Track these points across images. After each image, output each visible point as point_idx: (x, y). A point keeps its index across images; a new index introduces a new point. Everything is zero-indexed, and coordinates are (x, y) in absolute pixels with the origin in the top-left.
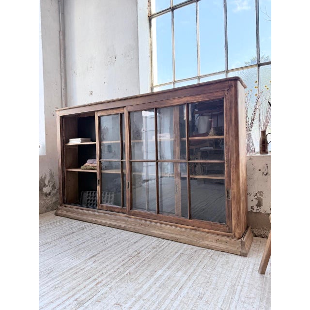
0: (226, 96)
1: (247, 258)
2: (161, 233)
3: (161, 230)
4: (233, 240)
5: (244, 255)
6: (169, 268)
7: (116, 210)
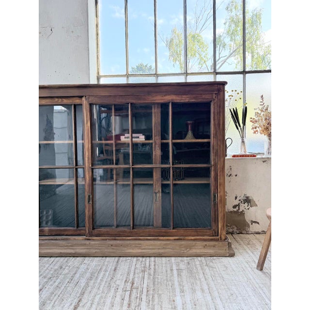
0: (214, 100)
2: (140, 251)
3: (140, 248)
4: (220, 243)
5: (232, 255)
6: (182, 291)
7: (66, 233)
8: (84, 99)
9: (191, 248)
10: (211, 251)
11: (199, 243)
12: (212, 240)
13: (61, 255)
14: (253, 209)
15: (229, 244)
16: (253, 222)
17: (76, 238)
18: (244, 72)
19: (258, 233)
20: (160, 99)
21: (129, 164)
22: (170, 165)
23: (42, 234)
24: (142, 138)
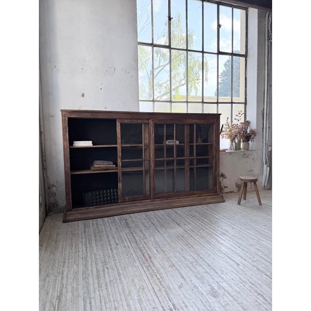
1: (225, 203)
2: (182, 204)
3: (181, 202)
4: (218, 196)
5: (224, 201)
7: (139, 199)
8: (150, 120)
11: (209, 197)
12: (214, 195)
13: (140, 212)
14: (225, 180)
15: (222, 196)
16: (225, 187)
17: (147, 201)
18: (217, 103)
20: (190, 121)
21: (173, 157)
22: (195, 157)
23: (124, 201)
24: (178, 142)
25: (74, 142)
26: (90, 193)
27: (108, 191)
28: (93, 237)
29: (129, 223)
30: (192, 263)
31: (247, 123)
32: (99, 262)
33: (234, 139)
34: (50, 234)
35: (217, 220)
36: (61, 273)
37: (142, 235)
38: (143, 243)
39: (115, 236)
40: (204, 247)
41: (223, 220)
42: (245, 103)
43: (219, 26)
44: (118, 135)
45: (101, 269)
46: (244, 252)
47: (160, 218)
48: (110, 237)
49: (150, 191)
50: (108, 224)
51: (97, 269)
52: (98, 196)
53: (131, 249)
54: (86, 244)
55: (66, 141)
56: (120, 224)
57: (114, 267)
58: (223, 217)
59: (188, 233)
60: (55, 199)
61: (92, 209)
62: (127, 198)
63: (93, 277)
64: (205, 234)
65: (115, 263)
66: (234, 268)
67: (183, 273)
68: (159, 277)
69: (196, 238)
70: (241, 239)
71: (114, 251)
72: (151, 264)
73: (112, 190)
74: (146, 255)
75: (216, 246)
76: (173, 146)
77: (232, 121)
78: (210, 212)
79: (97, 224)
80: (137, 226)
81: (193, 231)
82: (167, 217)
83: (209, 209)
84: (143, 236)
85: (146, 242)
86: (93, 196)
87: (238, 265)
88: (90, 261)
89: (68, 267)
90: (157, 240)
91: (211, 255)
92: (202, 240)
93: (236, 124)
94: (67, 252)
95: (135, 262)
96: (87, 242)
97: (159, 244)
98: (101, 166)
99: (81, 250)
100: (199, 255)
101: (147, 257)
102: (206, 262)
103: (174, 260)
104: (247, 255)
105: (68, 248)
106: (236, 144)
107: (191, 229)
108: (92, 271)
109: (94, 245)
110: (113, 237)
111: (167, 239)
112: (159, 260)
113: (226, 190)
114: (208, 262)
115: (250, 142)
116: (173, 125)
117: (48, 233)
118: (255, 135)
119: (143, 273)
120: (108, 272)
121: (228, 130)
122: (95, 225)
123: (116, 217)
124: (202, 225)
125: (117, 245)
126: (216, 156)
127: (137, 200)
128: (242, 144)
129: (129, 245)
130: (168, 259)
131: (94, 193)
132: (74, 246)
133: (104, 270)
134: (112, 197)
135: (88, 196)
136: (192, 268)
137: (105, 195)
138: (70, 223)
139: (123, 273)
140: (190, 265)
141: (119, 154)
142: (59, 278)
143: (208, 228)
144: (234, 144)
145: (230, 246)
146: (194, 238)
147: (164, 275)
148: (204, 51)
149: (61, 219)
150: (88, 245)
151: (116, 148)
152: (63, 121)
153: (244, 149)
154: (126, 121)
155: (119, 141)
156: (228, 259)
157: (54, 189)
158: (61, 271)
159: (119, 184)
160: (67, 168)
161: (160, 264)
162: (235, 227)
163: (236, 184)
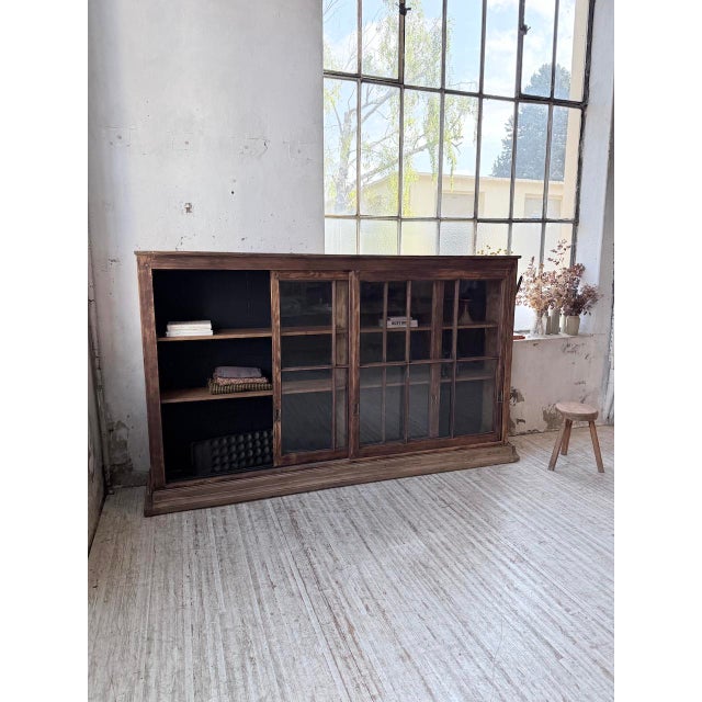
1: (520, 462)
2: (419, 468)
3: (418, 464)
4: (504, 448)
5: (517, 460)
6: (498, 499)
7: (321, 457)
8: (351, 274)
9: (474, 456)
10: (495, 459)
11: (483, 450)
12: (494, 446)
14: (519, 404)
15: (514, 448)
16: (519, 421)
17: (339, 462)
18: (510, 221)
19: (524, 434)
21: (403, 359)
22: (454, 359)
23: (287, 463)
24: (415, 323)
25: (169, 327)
26: (207, 443)
27: (250, 437)
28: (215, 561)
29: (300, 522)
30: (450, 648)
31: (577, 270)
32: (233, 640)
33: (546, 308)
34: (116, 550)
35: (504, 517)
36: (143, 674)
37: (329, 560)
38: (334, 584)
39: (268, 561)
40: (477, 599)
41: (518, 517)
42: (576, 222)
43: (523, 29)
44: (273, 309)
45: (237, 664)
46: (571, 618)
47: (370, 506)
48: (256, 562)
49: (347, 438)
50: (249, 524)
51: (227, 663)
52: (225, 450)
53: (307, 602)
54: (200, 585)
55: (149, 327)
56: (277, 525)
57: (268, 658)
58: (516, 508)
59: (437, 555)
60: (125, 456)
61: (211, 483)
62: (293, 455)
63: (218, 687)
64: (475, 559)
65: (269, 644)
66: (548, 668)
67: (430, 679)
68: (375, 693)
69: (458, 572)
70: (562, 576)
71: (266, 606)
72: (354, 650)
73: (257, 435)
74: (341, 620)
75: (504, 595)
76: (405, 332)
77: (542, 266)
78: (488, 491)
79: (225, 523)
80: (318, 531)
81: (449, 550)
82: (387, 507)
83: (483, 483)
84: (332, 561)
85: (341, 580)
86: (214, 449)
87: (558, 656)
88: (210, 638)
89: (159, 654)
90: (367, 575)
91: (494, 623)
92: (471, 577)
93: (551, 271)
94: (156, 609)
95: (316, 641)
96: (204, 580)
97: (372, 587)
98: (233, 381)
99: (188, 602)
100: (465, 624)
101: (345, 629)
102: (482, 647)
103: (408, 639)
104: (578, 625)
105: (157, 594)
106: (549, 319)
107: (442, 542)
108: (216, 669)
109: (219, 588)
110: (264, 564)
111: (390, 572)
112: (372, 638)
113: (520, 428)
114: (488, 647)
115: (581, 316)
116: (405, 284)
117: (110, 549)
118: (595, 301)
119: (335, 675)
120: (255, 673)
121: (532, 286)
122: (221, 527)
123: (268, 501)
124: (469, 533)
125: (274, 587)
126: (504, 355)
127: (317, 461)
128: (562, 318)
129: (302, 589)
130: (395, 638)
131: (216, 443)
132: (172, 591)
133: (243, 666)
134: (259, 451)
135: (204, 450)
136: (450, 663)
137: (242, 446)
138: (162, 517)
139: (290, 675)
140: (447, 658)
141: (277, 354)
142: (139, 689)
143: (483, 540)
144: (544, 320)
145: (536, 598)
146: (453, 573)
147: (387, 686)
148: (485, 93)
149: (141, 506)
150: (205, 590)
151: (270, 339)
152: (142, 279)
153: (567, 330)
154: (293, 277)
155: (276, 323)
156: (535, 639)
157: (122, 432)
158: (143, 668)
159: (275, 426)
160: (152, 392)
161: (376, 652)
162: (547, 539)
163: (545, 413)
